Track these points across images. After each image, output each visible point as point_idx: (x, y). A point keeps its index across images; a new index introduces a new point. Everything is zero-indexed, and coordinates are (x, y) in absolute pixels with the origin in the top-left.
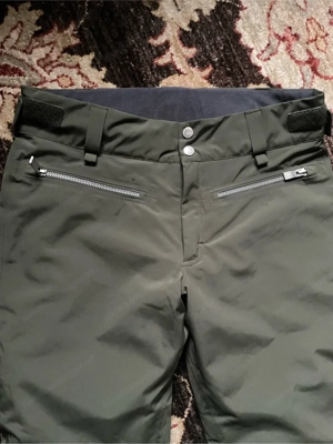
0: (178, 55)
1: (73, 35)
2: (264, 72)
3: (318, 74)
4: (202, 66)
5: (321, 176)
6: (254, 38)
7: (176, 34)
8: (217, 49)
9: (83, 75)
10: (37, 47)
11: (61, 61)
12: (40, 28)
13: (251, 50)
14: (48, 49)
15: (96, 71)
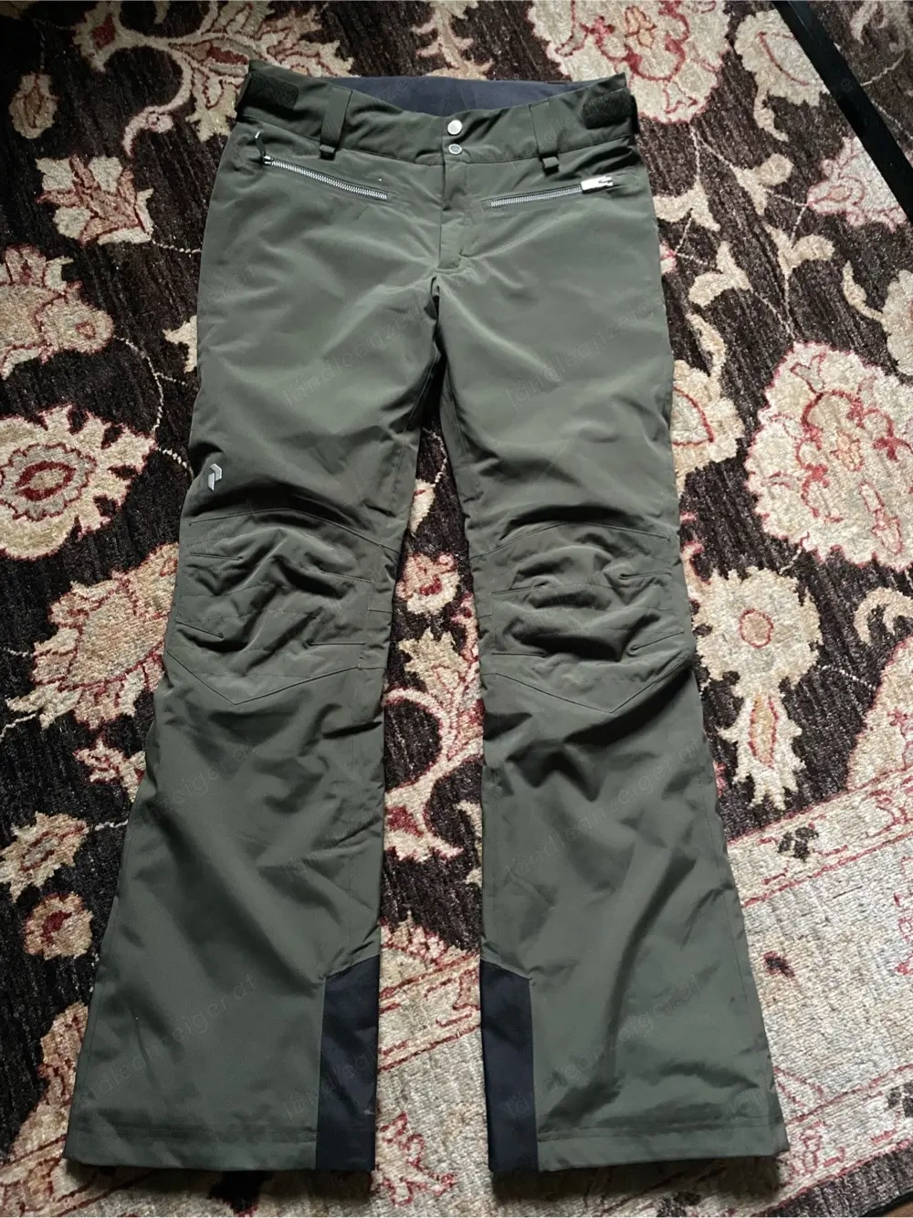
0: (449, 47)
1: (314, 20)
2: (564, 70)
3: (638, 73)
4: (480, 60)
5: (631, 188)
6: (553, 29)
7: (447, 22)
8: (502, 40)
9: (323, 66)
10: (268, 32)
11: (296, 49)
12: (273, 11)
13: (547, 43)
14: (281, 35)
15: (341, 61)
